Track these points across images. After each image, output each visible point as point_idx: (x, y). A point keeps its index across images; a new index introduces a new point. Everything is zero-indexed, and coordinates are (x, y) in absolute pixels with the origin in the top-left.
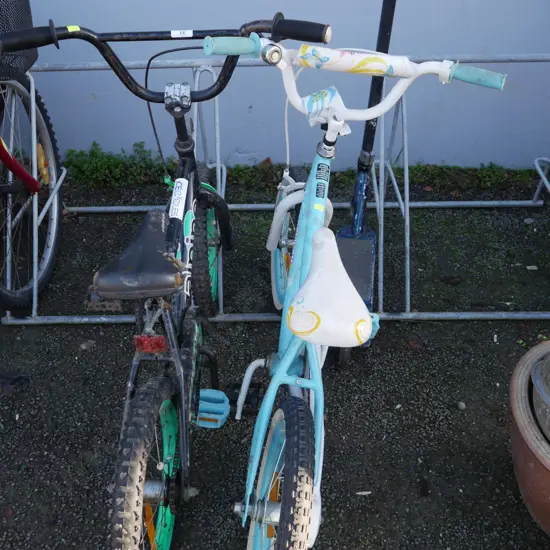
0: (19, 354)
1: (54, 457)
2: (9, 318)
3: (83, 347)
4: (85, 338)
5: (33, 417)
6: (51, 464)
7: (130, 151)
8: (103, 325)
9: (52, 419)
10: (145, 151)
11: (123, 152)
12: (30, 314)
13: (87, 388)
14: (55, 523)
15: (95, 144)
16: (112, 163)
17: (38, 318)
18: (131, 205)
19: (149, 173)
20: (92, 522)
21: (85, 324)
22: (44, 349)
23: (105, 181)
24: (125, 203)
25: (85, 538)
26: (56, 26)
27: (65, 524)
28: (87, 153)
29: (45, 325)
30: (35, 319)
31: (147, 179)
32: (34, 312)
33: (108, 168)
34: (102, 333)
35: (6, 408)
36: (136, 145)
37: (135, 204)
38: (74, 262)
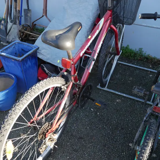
0: (100, 97)
1: (107, 128)
2: (99, 86)
3: (118, 101)
4: (118, 99)
5: (102, 115)
6: (106, 130)
7: (137, 50)
8: (124, 96)
9: (107, 118)
10: (142, 51)
11: (136, 49)
12: (105, 87)
13: (117, 113)
14: (105, 146)
15: (128, 45)
16: (131, 52)
17: (107, 89)
18: (134, 65)
19: (141, 57)
20: (116, 150)
21: (119, 95)
22: (107, 98)
23: (128, 56)
24: (133, 64)
25: (113, 154)
26: (158, 14)
27: (108, 148)
28: (125, 47)
29: (108, 91)
30: (105, 89)
31: (140, 59)
32: (106, 87)
33: (130, 53)
34: (123, 99)
35: (96, 110)
36: (140, 48)
37: (135, 65)
38: (117, 76)
